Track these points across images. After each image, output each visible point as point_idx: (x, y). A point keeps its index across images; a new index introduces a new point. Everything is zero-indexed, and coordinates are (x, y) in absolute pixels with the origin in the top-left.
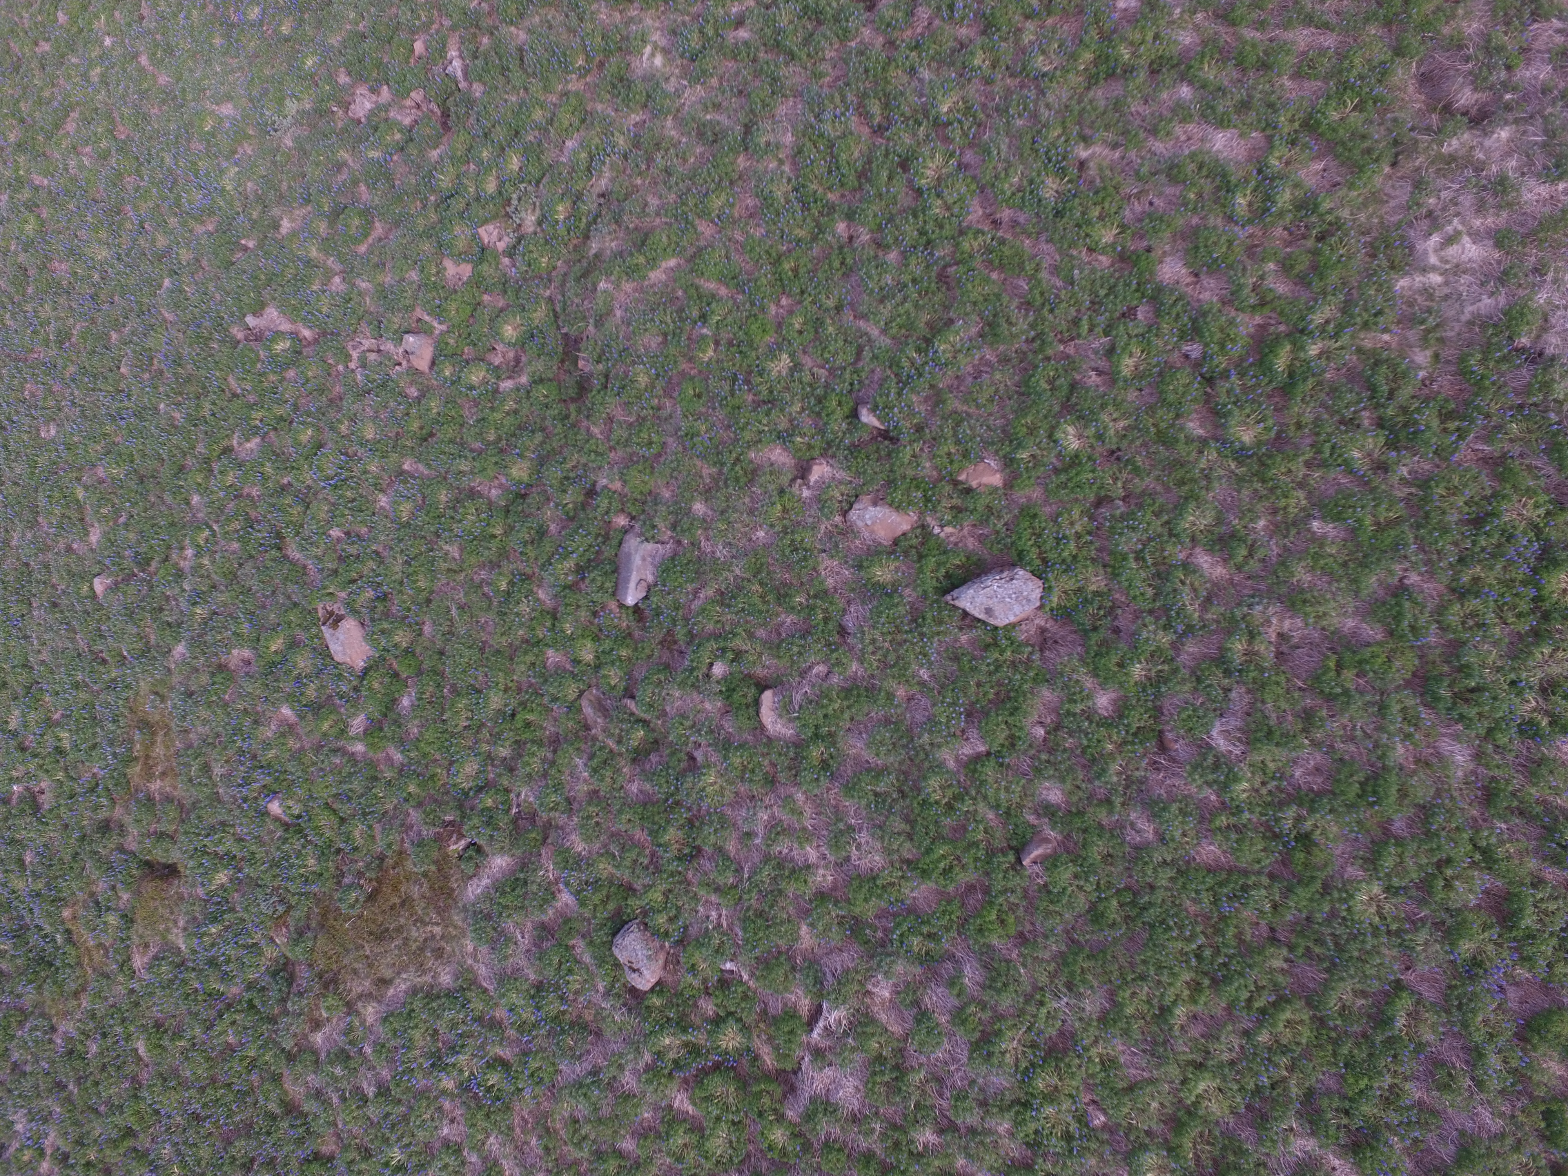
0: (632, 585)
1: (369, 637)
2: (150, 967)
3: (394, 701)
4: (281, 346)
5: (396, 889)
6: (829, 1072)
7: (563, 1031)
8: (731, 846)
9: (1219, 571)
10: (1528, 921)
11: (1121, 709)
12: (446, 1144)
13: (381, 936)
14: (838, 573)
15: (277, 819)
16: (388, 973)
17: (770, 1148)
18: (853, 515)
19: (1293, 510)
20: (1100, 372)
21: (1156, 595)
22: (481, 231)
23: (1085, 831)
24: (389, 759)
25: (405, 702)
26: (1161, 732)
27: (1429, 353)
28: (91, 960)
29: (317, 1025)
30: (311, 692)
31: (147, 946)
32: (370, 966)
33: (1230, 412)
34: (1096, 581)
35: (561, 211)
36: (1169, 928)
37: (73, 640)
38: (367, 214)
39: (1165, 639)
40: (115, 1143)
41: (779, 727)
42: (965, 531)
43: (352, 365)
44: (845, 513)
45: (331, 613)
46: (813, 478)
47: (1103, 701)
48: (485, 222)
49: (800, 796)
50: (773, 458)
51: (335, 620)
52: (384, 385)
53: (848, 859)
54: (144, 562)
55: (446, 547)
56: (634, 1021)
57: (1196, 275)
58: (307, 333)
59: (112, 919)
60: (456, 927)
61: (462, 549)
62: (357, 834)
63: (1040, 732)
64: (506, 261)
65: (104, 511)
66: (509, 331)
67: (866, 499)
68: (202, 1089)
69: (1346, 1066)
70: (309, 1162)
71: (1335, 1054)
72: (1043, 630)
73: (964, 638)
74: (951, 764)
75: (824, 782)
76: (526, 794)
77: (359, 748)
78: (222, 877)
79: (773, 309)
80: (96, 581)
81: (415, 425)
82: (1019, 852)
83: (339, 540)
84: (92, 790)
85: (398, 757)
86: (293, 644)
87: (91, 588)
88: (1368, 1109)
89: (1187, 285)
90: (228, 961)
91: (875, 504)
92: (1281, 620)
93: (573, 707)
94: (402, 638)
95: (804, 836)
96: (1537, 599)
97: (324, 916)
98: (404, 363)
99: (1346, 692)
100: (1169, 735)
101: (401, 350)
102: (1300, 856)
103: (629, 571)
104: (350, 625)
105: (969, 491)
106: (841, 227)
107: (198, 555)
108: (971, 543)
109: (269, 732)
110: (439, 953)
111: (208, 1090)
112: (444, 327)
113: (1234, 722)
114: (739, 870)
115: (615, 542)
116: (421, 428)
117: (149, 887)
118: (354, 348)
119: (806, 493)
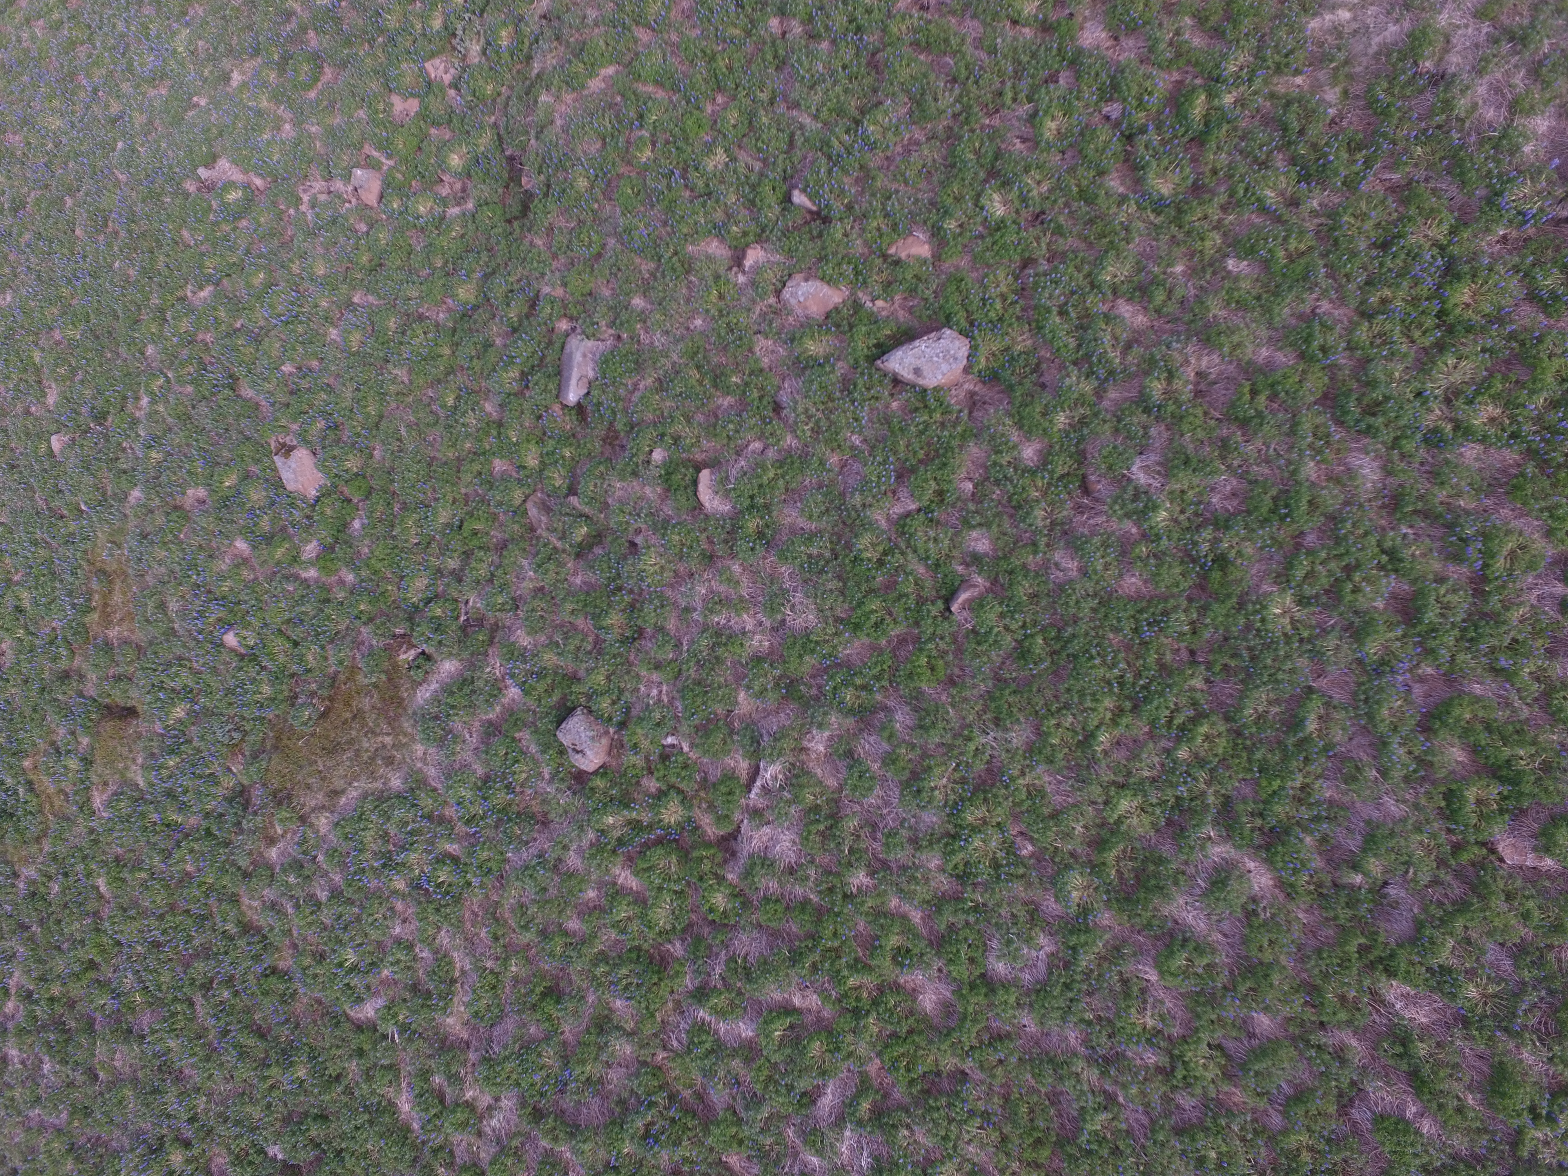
0: (573, 382)
1: (321, 466)
2: (108, 804)
3: (346, 525)
4: (232, 196)
5: (347, 704)
6: (766, 830)
7: (510, 820)
8: (671, 625)
9: (1141, 320)
10: (1431, 615)
11: (1045, 459)
12: (398, 941)
13: (333, 750)
14: (772, 352)
15: (232, 650)
16: (339, 784)
17: (711, 910)
18: (786, 293)
19: (1210, 253)
20: (1024, 140)
21: (1079, 346)
22: (428, 65)
23: (1011, 572)
24: (342, 582)
25: (357, 524)
26: (1084, 477)
27: (1338, 89)
28: (52, 806)
29: (272, 841)
30: (265, 524)
31: (106, 784)
32: (323, 779)
33: (1148, 162)
34: (1022, 341)
35: (504, 38)
36: (1092, 657)
37: (32, 499)
38: (317, 59)
39: (1087, 387)
40: (77, 976)
41: (716, 502)
42: (896, 305)
43: (303, 208)
44: (778, 293)
45: (284, 445)
46: (748, 263)
47: (1029, 453)
48: (433, 55)
49: (736, 568)
50: (710, 251)
51: (287, 450)
52: (334, 222)
53: (783, 622)
54: (100, 417)
55: (395, 372)
56: (578, 802)
57: (1116, 39)
58: (258, 182)
59: (73, 764)
60: (405, 735)
61: (410, 371)
62: (310, 657)
63: (969, 486)
64: (452, 92)
65: (61, 371)
66: (455, 161)
67: (798, 277)
68: (162, 917)
69: (1260, 772)
70: (267, 976)
71: (1249, 760)
72: (972, 394)
73: (895, 405)
74: (883, 524)
75: (760, 551)
76: (475, 601)
77: (312, 573)
78: (179, 711)
79: (709, 109)
80: (54, 439)
81: (365, 259)
82: (948, 601)
83: (290, 374)
84: (51, 643)
85: (350, 577)
86: (247, 476)
87: (50, 447)
88: (1281, 810)
89: (1108, 49)
90: (185, 792)
91: (806, 280)
92: (1199, 359)
93: (520, 512)
94: (353, 464)
95: (740, 604)
96: (1441, 314)
97: (278, 738)
98: (354, 200)
99: (1259, 414)
100: (1093, 478)
101: (350, 188)
102: (1216, 575)
103: (570, 369)
104: (301, 455)
105: (897, 263)
106: (774, 22)
107: (153, 402)
108: (902, 315)
109: (223, 565)
110: (389, 761)
111: (168, 917)
112: (391, 163)
113: (1153, 458)
114: (678, 645)
115: (557, 346)
116: (370, 261)
117: (108, 726)
118: (305, 191)
119: (741, 279)
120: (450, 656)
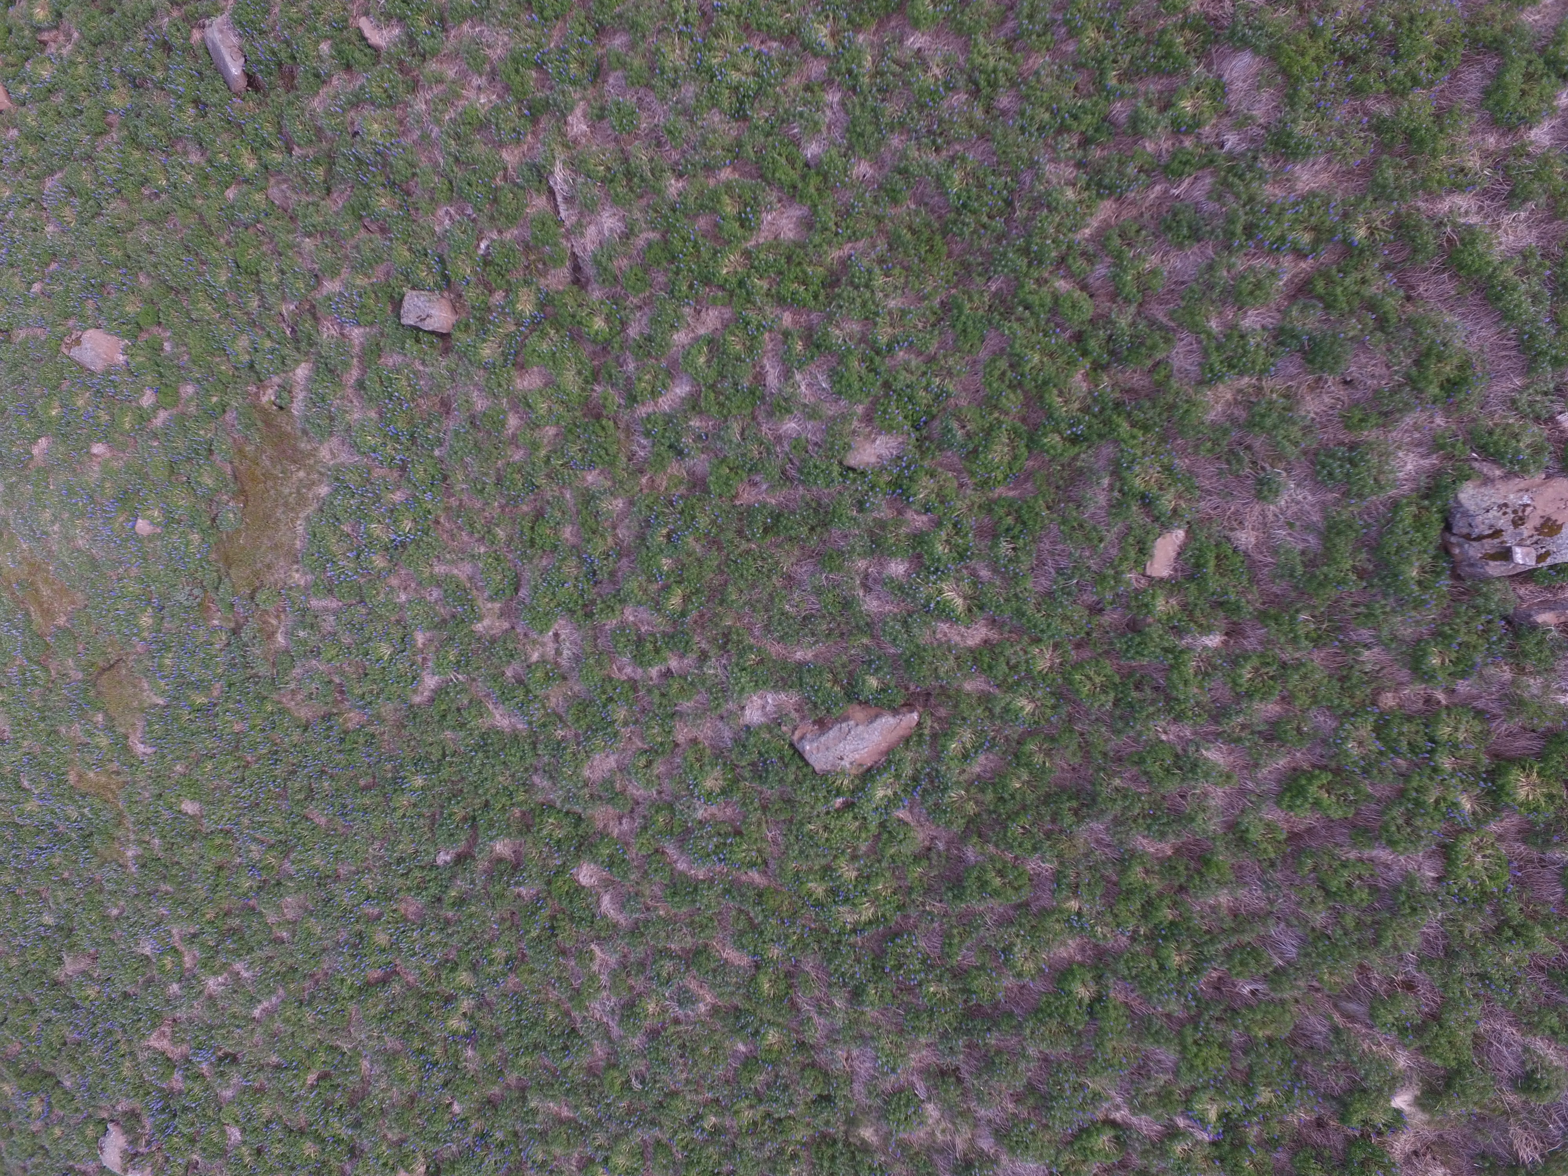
1: (112, 332)
6: (590, 229)
25: (167, 346)
31: (133, 726)
41: (387, 35)
45: (72, 342)
60: (309, 455)
77: (162, 416)
83: (41, 288)
95: (456, 88)
103: (220, 54)
104: (90, 336)
110: (311, 484)
115: (202, 52)
120: (297, 362)
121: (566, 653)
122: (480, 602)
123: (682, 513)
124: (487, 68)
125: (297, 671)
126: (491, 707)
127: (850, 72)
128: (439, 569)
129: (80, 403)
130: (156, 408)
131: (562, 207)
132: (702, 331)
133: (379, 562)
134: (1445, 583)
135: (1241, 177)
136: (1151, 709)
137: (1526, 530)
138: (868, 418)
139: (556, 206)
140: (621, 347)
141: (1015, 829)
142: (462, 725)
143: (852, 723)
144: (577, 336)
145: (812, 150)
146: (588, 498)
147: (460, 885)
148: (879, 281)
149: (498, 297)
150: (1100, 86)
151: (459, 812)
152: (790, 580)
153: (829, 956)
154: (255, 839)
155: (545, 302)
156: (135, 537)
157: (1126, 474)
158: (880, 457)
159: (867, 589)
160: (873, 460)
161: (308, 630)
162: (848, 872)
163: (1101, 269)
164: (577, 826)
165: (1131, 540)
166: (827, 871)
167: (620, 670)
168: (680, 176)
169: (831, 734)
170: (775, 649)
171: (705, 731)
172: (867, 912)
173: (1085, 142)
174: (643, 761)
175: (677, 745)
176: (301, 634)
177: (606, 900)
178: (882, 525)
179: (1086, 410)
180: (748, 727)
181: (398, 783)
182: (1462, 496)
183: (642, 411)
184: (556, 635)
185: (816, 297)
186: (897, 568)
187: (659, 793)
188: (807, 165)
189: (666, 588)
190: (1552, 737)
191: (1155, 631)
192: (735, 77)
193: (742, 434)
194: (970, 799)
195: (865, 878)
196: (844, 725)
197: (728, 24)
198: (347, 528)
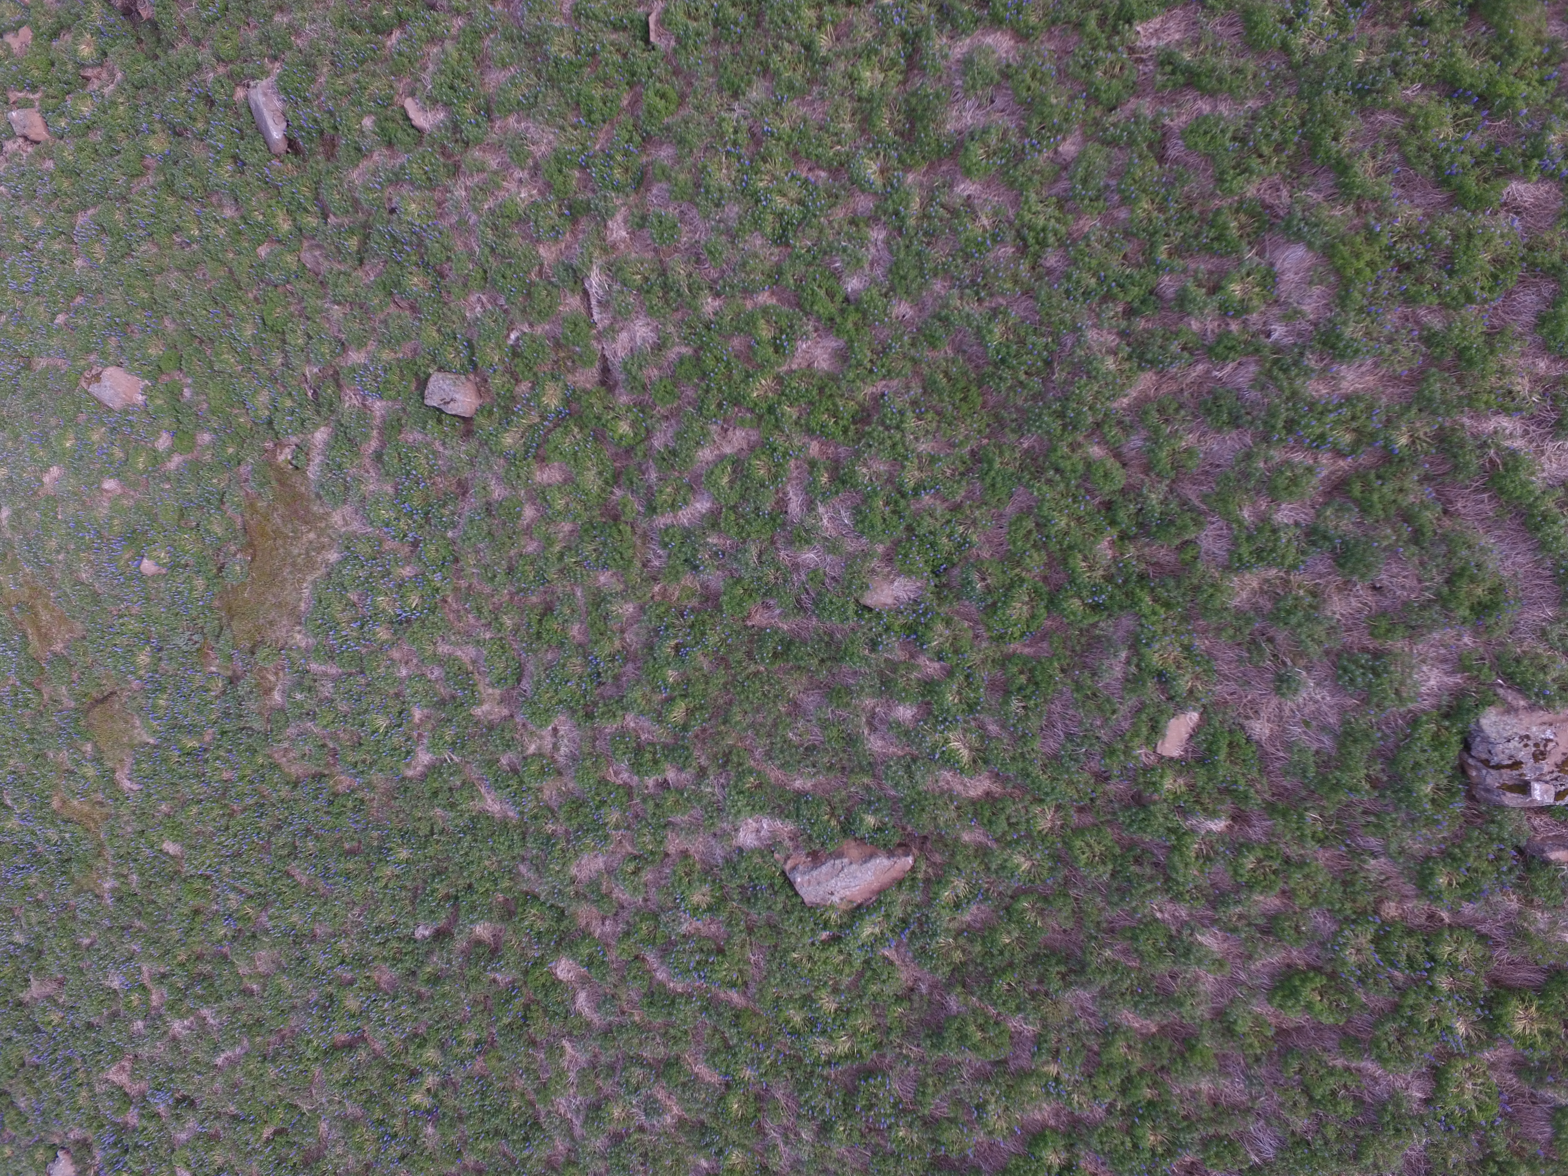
0: (271, 124)
1: (132, 371)
3: (178, 399)
5: (264, 535)
6: (622, 335)
24: (203, 447)
25: (187, 392)
31: (122, 762)
32: (279, 606)
41: (430, 118)
45: (92, 377)
51: (96, 378)
55: (141, 248)
60: (321, 518)
66: (86, 51)
75: (484, 122)
76: (310, 370)
77: (176, 460)
82: (645, 36)
83: (65, 321)
84: (16, 694)
85: (207, 437)
93: (300, 270)
94: (155, 349)
95: (497, 179)
103: (263, 116)
104: (110, 373)
109: (104, 510)
110: (321, 548)
115: (244, 110)
120: (316, 426)
121: (563, 750)
122: (480, 687)
123: (692, 626)
124: (530, 162)
125: (291, 731)
126: (483, 790)
127: (897, 213)
128: (443, 649)
129: (95, 437)
130: (171, 452)
131: (595, 310)
132: (728, 450)
133: (383, 634)
134: (1459, 805)
135: (1285, 371)
136: (1149, 887)
137: (1547, 766)
138: (888, 558)
139: (589, 308)
140: (645, 455)
141: (1001, 985)
142: (453, 806)
143: (846, 861)
144: (599, 436)
145: (853, 284)
146: (599, 600)
147: (435, 963)
148: (911, 422)
149: (524, 387)
150: (1150, 260)
151: (442, 888)
152: (796, 707)
153: (803, 1086)
154: (234, 889)
155: (571, 398)
156: (140, 577)
157: (1145, 650)
158: (897, 598)
159: (873, 729)
160: (890, 601)
161: (305, 693)
162: (828, 1004)
163: (1136, 441)
164: (559, 920)
165: (1144, 717)
166: (807, 1000)
167: (616, 774)
168: (717, 295)
169: (824, 869)
170: (774, 774)
171: (697, 845)
172: (843, 1045)
173: (1130, 312)
174: (631, 868)
175: (667, 855)
176: (299, 696)
177: (582, 997)
178: (894, 666)
179: (1109, 578)
180: (740, 850)
181: (383, 852)
182: (1484, 722)
183: (661, 521)
184: (555, 730)
185: (845, 431)
186: (905, 712)
187: (645, 900)
188: (847, 300)
189: (670, 700)
190: (1555, 973)
191: (1160, 810)
192: (780, 202)
193: (760, 556)
194: (957, 948)
195: (843, 1012)
196: (838, 862)
197: (778, 152)
198: (353, 596)
